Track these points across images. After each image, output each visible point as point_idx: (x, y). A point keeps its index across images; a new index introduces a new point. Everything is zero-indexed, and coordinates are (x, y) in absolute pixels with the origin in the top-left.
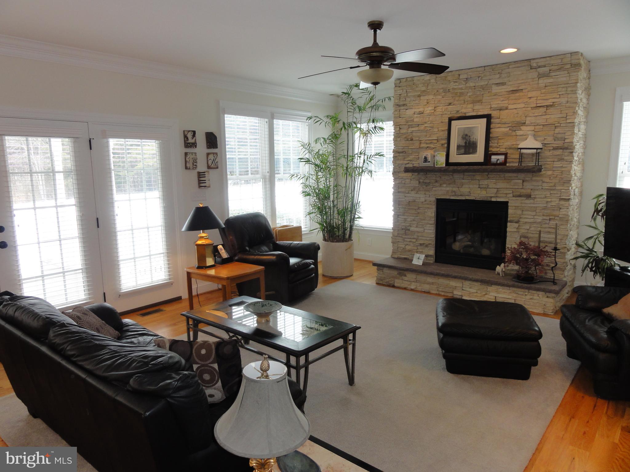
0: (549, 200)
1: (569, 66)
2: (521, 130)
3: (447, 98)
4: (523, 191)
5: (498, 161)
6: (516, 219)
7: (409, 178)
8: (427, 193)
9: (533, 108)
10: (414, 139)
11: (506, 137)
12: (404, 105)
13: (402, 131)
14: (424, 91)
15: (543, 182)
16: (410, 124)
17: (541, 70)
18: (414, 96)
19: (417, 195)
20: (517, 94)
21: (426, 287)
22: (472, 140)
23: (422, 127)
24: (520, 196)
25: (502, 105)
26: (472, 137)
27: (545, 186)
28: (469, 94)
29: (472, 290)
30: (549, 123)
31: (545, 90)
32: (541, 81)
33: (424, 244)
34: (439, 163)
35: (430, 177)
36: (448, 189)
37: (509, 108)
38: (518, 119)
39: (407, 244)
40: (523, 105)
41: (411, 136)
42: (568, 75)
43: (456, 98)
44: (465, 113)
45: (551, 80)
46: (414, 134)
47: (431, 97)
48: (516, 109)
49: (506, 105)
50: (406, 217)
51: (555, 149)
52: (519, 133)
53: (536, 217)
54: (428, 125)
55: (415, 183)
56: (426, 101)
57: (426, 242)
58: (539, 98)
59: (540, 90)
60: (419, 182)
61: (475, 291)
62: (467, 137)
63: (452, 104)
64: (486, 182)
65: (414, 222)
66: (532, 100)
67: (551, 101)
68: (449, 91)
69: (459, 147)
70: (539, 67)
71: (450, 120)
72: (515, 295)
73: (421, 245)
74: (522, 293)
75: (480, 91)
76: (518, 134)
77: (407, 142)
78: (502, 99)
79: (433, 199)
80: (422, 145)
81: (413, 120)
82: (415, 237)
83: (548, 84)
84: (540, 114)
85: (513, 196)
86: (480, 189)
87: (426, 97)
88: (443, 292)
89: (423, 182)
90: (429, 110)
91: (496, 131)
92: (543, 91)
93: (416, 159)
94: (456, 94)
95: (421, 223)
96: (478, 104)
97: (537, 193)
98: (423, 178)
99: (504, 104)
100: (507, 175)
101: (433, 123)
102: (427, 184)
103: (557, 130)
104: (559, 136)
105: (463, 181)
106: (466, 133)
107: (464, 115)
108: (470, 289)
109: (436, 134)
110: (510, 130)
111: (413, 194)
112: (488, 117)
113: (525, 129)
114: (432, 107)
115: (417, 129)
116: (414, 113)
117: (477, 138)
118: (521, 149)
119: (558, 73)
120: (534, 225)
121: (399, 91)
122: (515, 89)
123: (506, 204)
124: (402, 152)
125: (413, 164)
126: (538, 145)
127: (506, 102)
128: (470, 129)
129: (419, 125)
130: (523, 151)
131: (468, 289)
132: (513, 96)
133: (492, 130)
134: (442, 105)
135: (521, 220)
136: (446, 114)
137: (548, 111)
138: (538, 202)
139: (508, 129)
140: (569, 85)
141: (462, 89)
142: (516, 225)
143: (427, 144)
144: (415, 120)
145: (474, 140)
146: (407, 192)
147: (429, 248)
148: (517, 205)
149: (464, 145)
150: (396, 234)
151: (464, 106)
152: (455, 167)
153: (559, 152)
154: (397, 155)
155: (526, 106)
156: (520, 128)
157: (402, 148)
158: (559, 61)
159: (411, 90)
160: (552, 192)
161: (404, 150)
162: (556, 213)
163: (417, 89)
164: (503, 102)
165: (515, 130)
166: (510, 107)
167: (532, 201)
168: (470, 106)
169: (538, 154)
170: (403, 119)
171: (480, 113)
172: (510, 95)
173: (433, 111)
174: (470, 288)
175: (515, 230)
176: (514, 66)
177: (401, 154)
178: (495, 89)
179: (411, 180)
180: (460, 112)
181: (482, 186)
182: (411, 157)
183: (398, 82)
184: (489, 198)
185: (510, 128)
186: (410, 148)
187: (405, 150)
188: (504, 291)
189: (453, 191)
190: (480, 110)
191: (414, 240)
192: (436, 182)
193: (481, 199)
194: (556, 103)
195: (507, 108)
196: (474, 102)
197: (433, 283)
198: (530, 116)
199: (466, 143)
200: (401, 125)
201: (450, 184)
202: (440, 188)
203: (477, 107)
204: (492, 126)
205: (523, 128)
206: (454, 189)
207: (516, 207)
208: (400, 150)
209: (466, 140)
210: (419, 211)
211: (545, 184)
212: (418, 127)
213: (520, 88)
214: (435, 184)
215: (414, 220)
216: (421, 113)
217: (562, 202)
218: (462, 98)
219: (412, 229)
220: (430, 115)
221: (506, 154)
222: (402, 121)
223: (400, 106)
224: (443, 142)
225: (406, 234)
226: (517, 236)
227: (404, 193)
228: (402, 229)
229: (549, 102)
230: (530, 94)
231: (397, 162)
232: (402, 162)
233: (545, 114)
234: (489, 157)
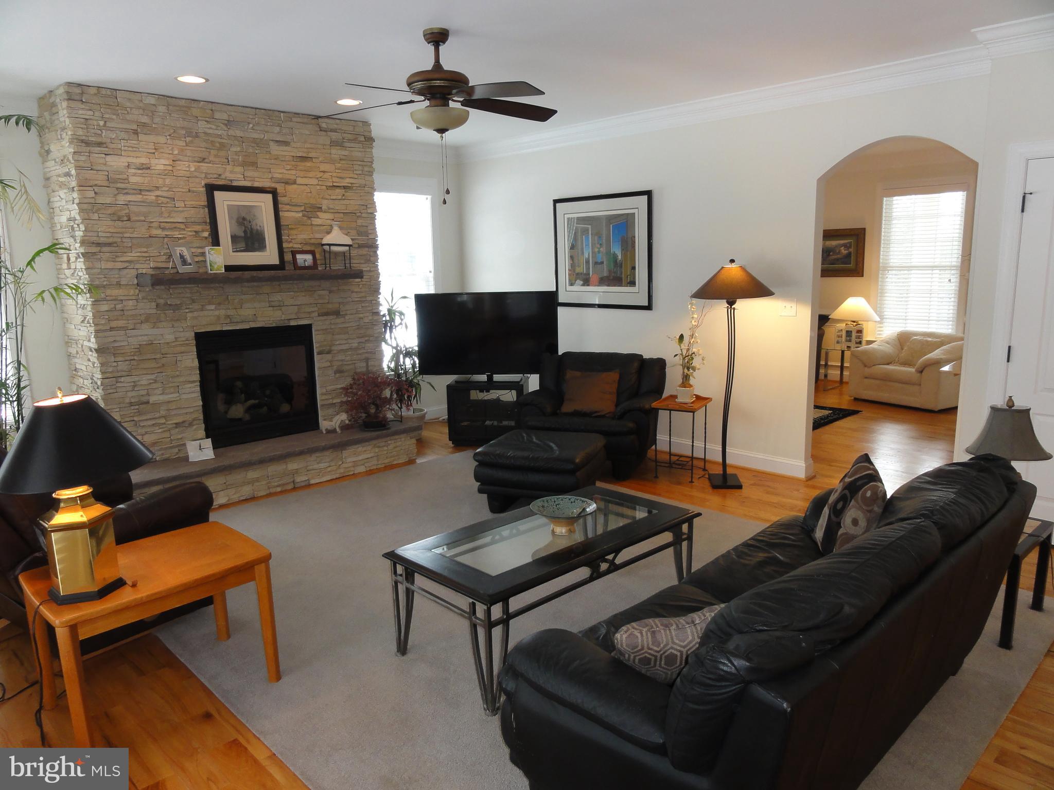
0: (361, 315)
1: (362, 139)
2: (318, 217)
3: (194, 148)
4: (330, 306)
5: (306, 263)
6: (326, 348)
7: (134, 298)
8: (176, 325)
9: (328, 188)
10: (134, 218)
11: (299, 226)
12: (100, 144)
13: (100, 200)
14: (144, 125)
15: (353, 292)
16: (114, 182)
17: (334, 136)
18: (126, 131)
19: (156, 331)
20: (309, 164)
21: (246, 491)
22: (255, 227)
23: (151, 197)
24: (327, 314)
25: (288, 177)
26: (254, 223)
27: (355, 297)
28: (234, 149)
29: (322, 465)
30: (349, 212)
31: (340, 165)
32: (333, 151)
33: (184, 422)
34: (216, 267)
35: (180, 293)
36: (217, 313)
37: (297, 183)
38: (313, 201)
39: (146, 433)
40: (315, 182)
41: (127, 211)
42: (364, 150)
43: (212, 151)
44: (231, 181)
45: (346, 153)
46: (133, 208)
47: (162, 139)
48: (306, 185)
49: (293, 177)
50: (136, 379)
51: (361, 246)
52: (316, 221)
53: (350, 341)
54: (165, 194)
55: (148, 308)
56: (151, 146)
57: (188, 418)
58: (335, 174)
59: (334, 164)
60: (158, 306)
61: (327, 465)
62: (245, 222)
63: (206, 161)
64: (277, 297)
65: (154, 386)
66: (327, 175)
67: (348, 180)
68: (197, 136)
69: (234, 238)
70: (332, 131)
71: (211, 189)
72: (377, 450)
73: (177, 425)
74: (383, 444)
75: (252, 147)
76: (313, 223)
77: (120, 223)
78: (288, 167)
79: (193, 334)
80: (154, 232)
81: (127, 179)
82: (163, 413)
83: (344, 157)
84: (340, 197)
85: (319, 316)
86: (271, 308)
87: (152, 138)
88: (278, 486)
89: (166, 304)
90: (160, 164)
91: (289, 215)
92: (338, 165)
93: (145, 259)
94: (212, 143)
95: (171, 385)
96: (251, 168)
97: (347, 307)
98: (165, 296)
99: (290, 175)
100: (307, 284)
101: (174, 190)
102: (176, 308)
103: (360, 222)
104: (362, 229)
105: (243, 297)
106: (243, 215)
107: (229, 183)
108: (320, 465)
109: (183, 211)
110: (303, 216)
111: (146, 332)
112: (273, 192)
113: (323, 218)
114: (168, 159)
115: (138, 198)
116: (128, 166)
117: (261, 225)
118: (330, 245)
119: (352, 145)
120: (350, 353)
121: (81, 112)
122: (304, 155)
123: (308, 328)
124: (110, 245)
125: (137, 269)
126: (347, 241)
127: (293, 172)
128: (249, 208)
129: (140, 190)
130: (334, 248)
131: (316, 466)
132: (302, 165)
133: (281, 214)
134: (186, 159)
135: (333, 348)
136: (196, 177)
137: (346, 194)
138: (350, 320)
139: (300, 215)
140: (365, 163)
141: (220, 136)
142: (329, 357)
143: (163, 229)
144: (133, 179)
145: (259, 228)
146: (132, 327)
147: (195, 427)
148: (325, 327)
149: (243, 235)
151: (229, 168)
153: (364, 251)
154: (94, 249)
155: (320, 183)
156: (317, 215)
157: (108, 235)
158: (351, 128)
159: (114, 117)
160: (363, 305)
161: (111, 240)
163: (129, 117)
164: (290, 172)
165: (312, 218)
166: (299, 181)
167: (342, 320)
168: (239, 169)
169: (348, 253)
170: (100, 173)
171: (256, 184)
172: (299, 163)
173: (170, 168)
174: (318, 463)
175: (329, 364)
176: (299, 120)
177: (105, 249)
178: (275, 149)
179: (137, 302)
180: (223, 177)
181: (273, 304)
182: (131, 256)
183: (78, 90)
184: (286, 322)
185: (304, 212)
186: (126, 235)
187: (115, 240)
188: (364, 449)
189: (228, 317)
190: (256, 179)
191: (163, 421)
192: (193, 301)
193: (274, 325)
194: (354, 185)
195: (295, 183)
196: (244, 164)
197: (257, 480)
198: (326, 199)
199: (245, 232)
200: (96, 185)
201: (220, 304)
202: (202, 313)
203: (250, 173)
204: (281, 207)
205: (320, 214)
206: (229, 312)
207: (323, 332)
208: (102, 240)
209: (245, 227)
210: (164, 361)
211: (354, 295)
212: (140, 194)
213: (310, 155)
214: (191, 306)
215: (156, 381)
216: (146, 167)
218: (222, 153)
219: (153, 399)
220: (164, 174)
221: (312, 253)
222: (100, 178)
223: (87, 143)
224: (198, 228)
225: (140, 413)
226: (330, 372)
227: (125, 328)
228: (131, 404)
229: (346, 182)
230: (324, 167)
231: (98, 265)
232: (110, 265)
233: (344, 197)
234: (288, 257)
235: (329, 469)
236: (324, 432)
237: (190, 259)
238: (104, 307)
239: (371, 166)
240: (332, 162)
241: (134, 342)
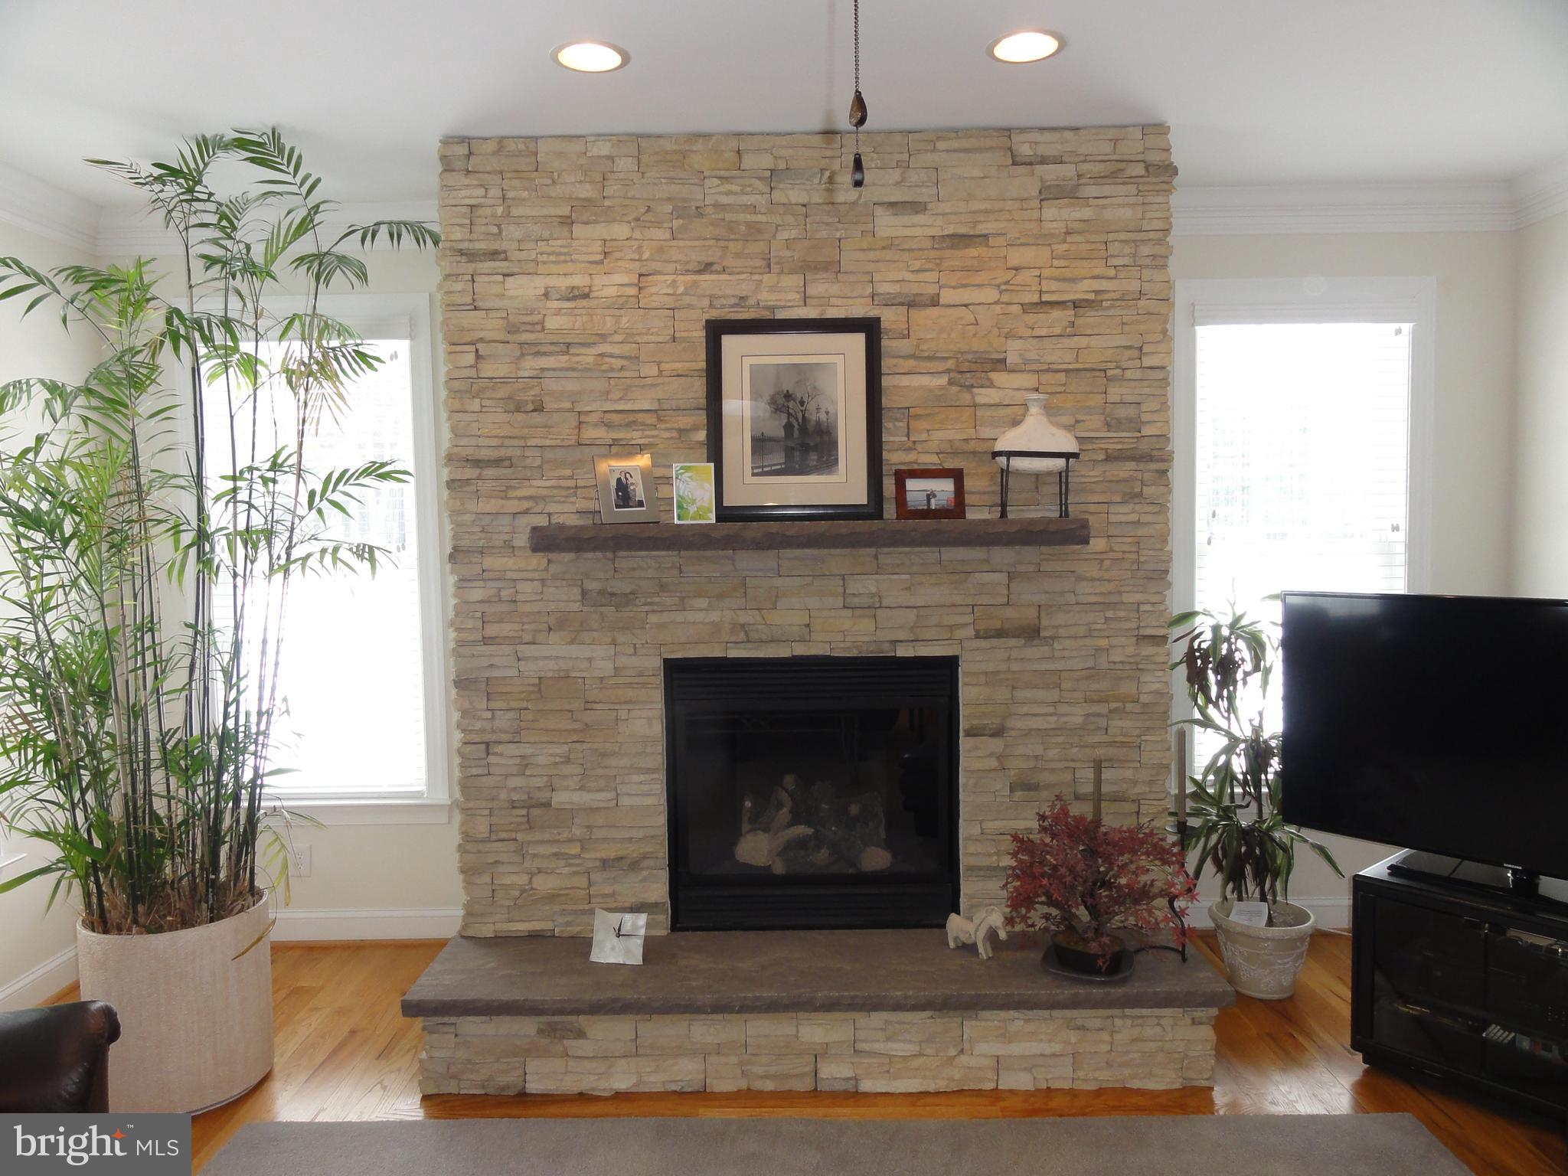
0: (1104, 642)
1: (1139, 170)
2: (991, 385)
3: (688, 243)
4: (1009, 613)
5: (933, 501)
6: (993, 722)
7: (536, 575)
8: (621, 639)
9: (1027, 308)
10: (550, 404)
11: (937, 410)
12: (494, 255)
13: (489, 370)
14: (587, 204)
15: (1080, 579)
17: (1051, 172)
18: (544, 220)
19: (574, 651)
20: (973, 252)
21: (684, 1073)
22: (813, 417)
23: (588, 355)
24: (1001, 634)
25: (915, 289)
26: (811, 406)
27: (1087, 592)
28: (783, 235)
29: (899, 1048)
30: (1087, 366)
31: (1065, 246)
32: (1050, 212)
33: (620, 859)
34: (693, 509)
35: (634, 569)
36: (715, 616)
37: (942, 301)
38: (979, 346)
39: (540, 871)
40: (991, 295)
41: (536, 391)
42: (1140, 199)
43: (731, 244)
44: (772, 309)
45: (1086, 213)
46: (550, 385)
47: (621, 231)
48: (966, 306)
49: (931, 290)
50: (527, 750)
51: (1111, 458)
52: (984, 396)
53: (1063, 709)
54: (616, 350)
55: (564, 598)
56: (597, 247)
57: (632, 851)
58: (1047, 272)
59: (1050, 245)
60: (584, 593)
61: (913, 1049)
62: (791, 404)
63: (715, 267)
64: (865, 586)
65: (566, 770)
66: (1025, 277)
67: (1088, 285)
68: (699, 212)
69: (760, 444)
70: (1044, 160)
71: (717, 330)
72: (1073, 1037)
73: (605, 864)
74: (1098, 1023)
75: (827, 224)
76: (980, 400)
77: (520, 417)
78: (917, 265)
79: (657, 663)
80: (590, 433)
81: (542, 322)
82: (577, 832)
83: (1077, 226)
84: (1057, 331)
85: (978, 636)
86: (848, 613)
87: (600, 230)
88: (767, 1077)
89: (601, 592)
90: (611, 284)
92: (1060, 248)
93: (564, 493)
94: (732, 226)
95: (600, 772)
96: (821, 275)
97: (1061, 618)
98: (602, 575)
99: (925, 284)
100: (950, 554)
101: (638, 339)
102: (624, 600)
103: (1115, 393)
104: (1122, 412)
105: (778, 582)
106: (788, 386)
107: (766, 315)
108: (890, 1045)
109: (654, 385)
110: (951, 383)
112: (870, 328)
113: (1006, 386)
114: (629, 271)
115: (562, 360)
116: (546, 295)
117: (831, 409)
118: (1010, 454)
119: (1107, 190)
120: (1060, 739)
121: (464, 193)
122: (962, 230)
123: (949, 666)
124: (496, 462)
125: (549, 515)
126: (1069, 445)
127: (932, 276)
128: (801, 371)
129: (569, 345)
130: (1018, 463)
131: (879, 1047)
132: (957, 257)
133: (886, 381)
134: (671, 268)
135: (1012, 723)
136: (690, 307)
137: (1079, 321)
138: (1066, 654)
139: (943, 380)
140: (1142, 236)
141: (753, 209)
142: (996, 744)
143: (609, 426)
144: (552, 323)
145: (823, 416)
146: (527, 637)
147: (645, 873)
148: (991, 667)
149: (781, 433)
150: (482, 827)
151: (768, 279)
152: (777, 525)
153: (1125, 470)
154: (470, 473)
155: (1005, 298)
156: (988, 379)
157: (495, 442)
158: (1107, 148)
159: (525, 194)
160: (1110, 614)
161: (502, 453)
162: (1128, 688)
163: (554, 191)
164: (922, 277)
165: (972, 386)
166: (947, 296)
167: (1045, 650)
168: (794, 281)
169: (1063, 477)
170: (492, 314)
171: (832, 313)
172: (948, 253)
173: (633, 291)
174: (888, 1039)
175: (993, 763)
176: (954, 144)
177: (490, 472)
178: (887, 225)
179: (543, 585)
180: (752, 301)
181: (855, 601)
182: (539, 486)
183: (462, 150)
184: (886, 646)
185: (952, 375)
186: (532, 442)
187: (510, 452)
188: (1031, 1027)
189: (737, 627)
190: (833, 301)
191: (575, 850)
192: (663, 588)
193: (854, 653)
194: (1106, 296)
195: (934, 302)
196: (806, 268)
197: (719, 1050)
198: (1021, 338)
199: (788, 428)
200: (481, 340)
201: (722, 596)
202: (679, 617)
203: (819, 287)
204: (886, 364)
205: (998, 377)
206: (744, 617)
207: (991, 678)
208: (485, 454)
209: (789, 414)
210: (589, 717)
211: (1085, 588)
212: (567, 353)
213: (981, 229)
214: (656, 599)
215: (568, 761)
216: (578, 295)
217: (1148, 650)
218: (755, 248)
219: (559, 798)
220: (619, 305)
221: (957, 476)
222: (489, 326)
223: (471, 256)
224: (686, 421)
225: (530, 825)
226: (1000, 786)
227: (514, 641)
228: (513, 805)
229: (1081, 290)
230: (1016, 257)
231: (471, 505)
232: (493, 505)
233: (1072, 331)
234: (889, 486)
235: (916, 1063)
236: (952, 945)
237: (639, 492)
238: (476, 595)
239: (1161, 242)
240: (1044, 239)
241: (530, 669)
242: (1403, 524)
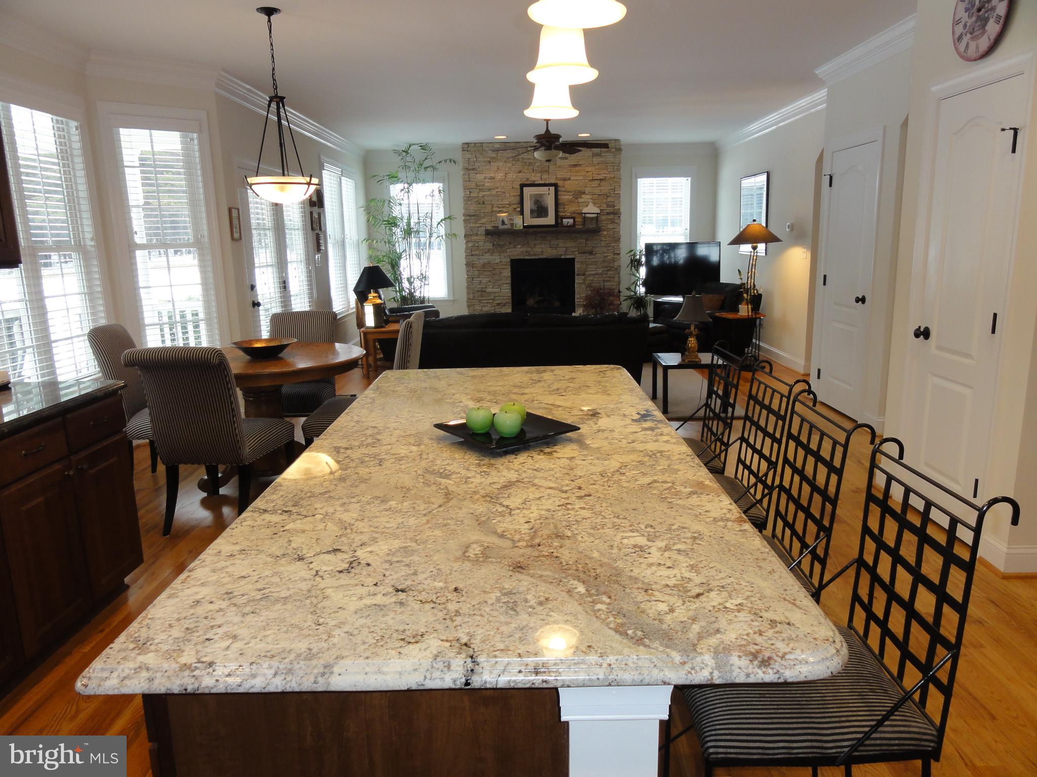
0: (606, 255)
1: (614, 150)
2: (582, 198)
3: (516, 167)
4: (586, 248)
5: (568, 224)
6: (582, 273)
8: (501, 254)
9: (590, 181)
10: (486, 203)
11: (570, 203)
12: (473, 169)
13: (472, 195)
14: (494, 158)
15: (601, 241)
16: (479, 187)
18: (485, 162)
19: (492, 257)
20: (577, 168)
23: (494, 192)
24: (584, 253)
25: (565, 177)
27: (603, 244)
30: (602, 194)
32: (594, 159)
34: (518, 226)
35: (504, 239)
36: (522, 250)
38: (579, 189)
40: (582, 178)
41: (483, 200)
42: (615, 157)
43: (525, 167)
44: (533, 181)
45: (602, 159)
46: (486, 198)
47: (501, 164)
48: (576, 180)
49: (569, 176)
50: (480, 279)
51: (608, 214)
52: (580, 200)
53: (597, 269)
54: (500, 190)
55: (489, 246)
56: (496, 167)
57: (504, 301)
58: (594, 173)
59: (595, 166)
60: (493, 245)
63: (522, 172)
64: (554, 242)
65: (489, 284)
66: (589, 174)
67: (602, 175)
68: (518, 160)
69: (532, 211)
71: (522, 186)
73: (498, 304)
77: (479, 205)
78: (565, 171)
79: (509, 260)
80: (495, 209)
81: (484, 184)
82: (492, 297)
83: (601, 162)
84: (596, 186)
85: (579, 254)
86: (551, 249)
87: (496, 164)
89: (497, 244)
90: (500, 176)
91: (564, 198)
92: (597, 167)
93: (490, 222)
94: (525, 163)
95: (497, 284)
96: (545, 174)
97: (597, 249)
98: (497, 240)
99: (567, 175)
101: (505, 188)
102: (502, 246)
103: (609, 199)
104: (611, 204)
105: (536, 242)
106: (538, 198)
107: (533, 183)
109: (509, 198)
110: (573, 197)
111: (487, 257)
112: (556, 185)
113: (585, 198)
114: (503, 173)
115: (488, 193)
116: (485, 178)
118: (585, 213)
119: (607, 154)
120: (597, 276)
121: (467, 156)
122: (576, 164)
123: (572, 261)
124: (474, 216)
125: (486, 227)
126: (598, 211)
127: (569, 174)
128: (541, 195)
129: (490, 189)
130: (587, 215)
132: (574, 169)
133: (559, 197)
134: (512, 172)
135: (586, 273)
136: (516, 181)
137: (601, 184)
138: (598, 257)
140: (615, 164)
141: (530, 159)
142: (583, 277)
143: (498, 207)
144: (486, 185)
146: (481, 254)
148: (582, 260)
150: (471, 296)
151: (533, 174)
152: (536, 229)
153: (611, 216)
154: (468, 218)
155: (585, 178)
156: (581, 196)
157: (474, 211)
159: (480, 156)
160: (608, 248)
161: (475, 213)
162: (612, 265)
163: (487, 155)
165: (578, 198)
166: (572, 178)
167: (593, 257)
168: (539, 175)
169: (597, 218)
170: (473, 182)
171: (547, 182)
172: (572, 169)
173: (504, 177)
175: (582, 281)
177: (473, 218)
178: (559, 162)
179: (484, 243)
180: (530, 180)
181: (552, 246)
182: (483, 221)
183: (466, 146)
184: (559, 256)
185: (573, 195)
186: (482, 211)
187: (477, 213)
189: (527, 252)
190: (547, 179)
191: (491, 301)
192: (511, 243)
193: (552, 257)
194: (607, 178)
195: (570, 179)
196: (542, 172)
198: (588, 187)
199: (538, 207)
200: (471, 188)
201: (523, 245)
202: (514, 250)
203: (545, 176)
204: (559, 193)
205: (583, 196)
206: (529, 249)
207: (582, 263)
208: (473, 214)
210: (494, 272)
211: (603, 243)
212: (490, 191)
213: (580, 163)
214: (509, 246)
215: (490, 282)
216: (492, 178)
217: (616, 256)
218: (531, 167)
219: (488, 290)
220: (501, 181)
221: (574, 218)
222: (473, 185)
223: (469, 170)
224: (515, 206)
225: (482, 296)
226: (583, 286)
227: (478, 255)
228: (478, 291)
229: (601, 177)
230: (588, 169)
231: (469, 225)
232: (474, 225)
233: (599, 185)
234: (559, 221)
237: (506, 221)
238: (470, 245)
239: (619, 166)
240: (593, 165)
241: (482, 262)
242: (688, 229)
